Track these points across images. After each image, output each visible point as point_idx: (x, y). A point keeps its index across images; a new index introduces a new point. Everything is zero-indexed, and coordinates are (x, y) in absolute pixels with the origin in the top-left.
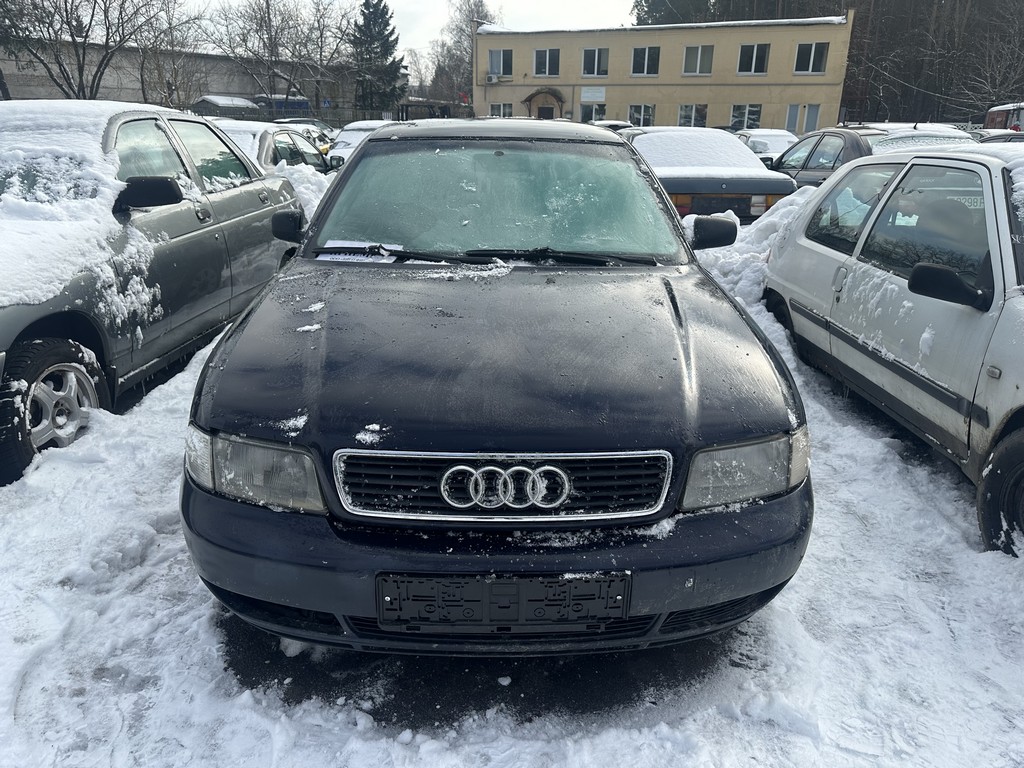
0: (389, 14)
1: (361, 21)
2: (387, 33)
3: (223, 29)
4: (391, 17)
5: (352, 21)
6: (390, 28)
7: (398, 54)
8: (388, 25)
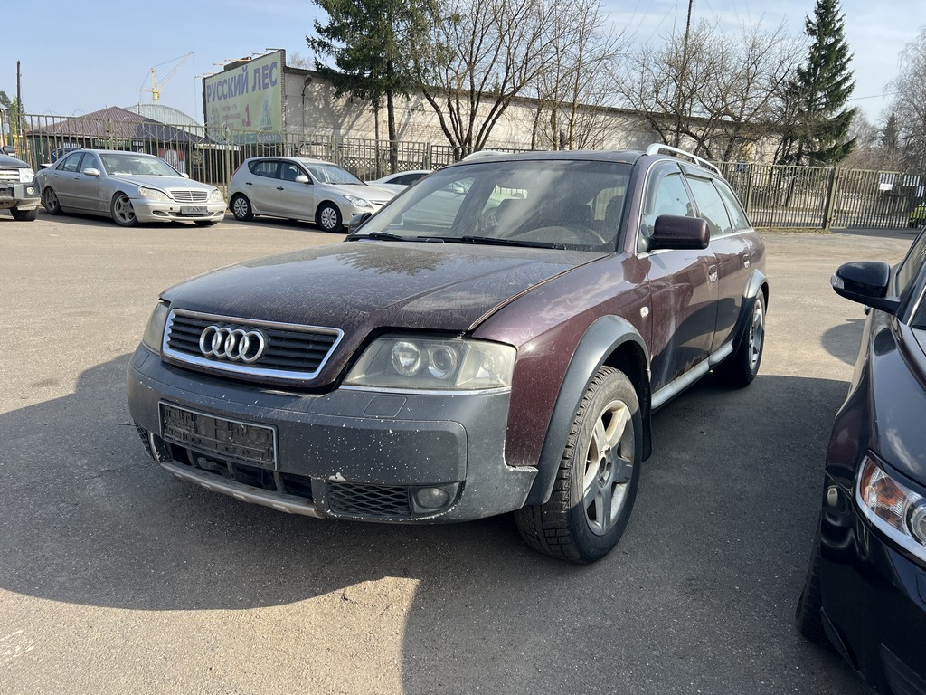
0: (848, 56)
1: (805, 68)
2: (838, 79)
3: (637, 76)
4: (849, 59)
5: (796, 66)
6: (845, 73)
7: (848, 105)
8: (843, 68)
